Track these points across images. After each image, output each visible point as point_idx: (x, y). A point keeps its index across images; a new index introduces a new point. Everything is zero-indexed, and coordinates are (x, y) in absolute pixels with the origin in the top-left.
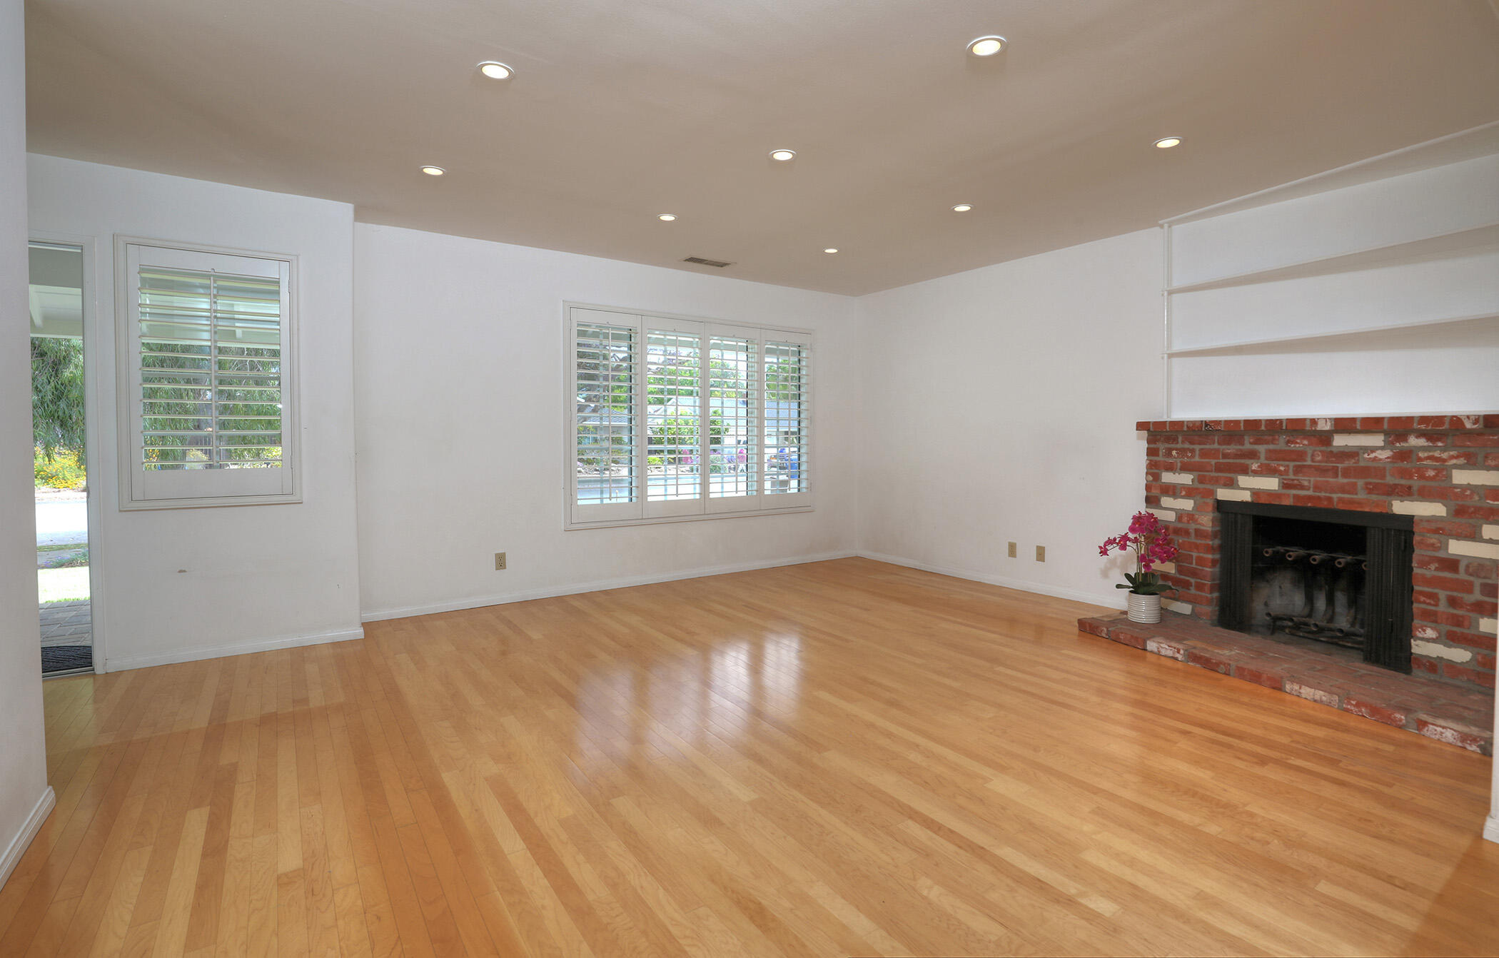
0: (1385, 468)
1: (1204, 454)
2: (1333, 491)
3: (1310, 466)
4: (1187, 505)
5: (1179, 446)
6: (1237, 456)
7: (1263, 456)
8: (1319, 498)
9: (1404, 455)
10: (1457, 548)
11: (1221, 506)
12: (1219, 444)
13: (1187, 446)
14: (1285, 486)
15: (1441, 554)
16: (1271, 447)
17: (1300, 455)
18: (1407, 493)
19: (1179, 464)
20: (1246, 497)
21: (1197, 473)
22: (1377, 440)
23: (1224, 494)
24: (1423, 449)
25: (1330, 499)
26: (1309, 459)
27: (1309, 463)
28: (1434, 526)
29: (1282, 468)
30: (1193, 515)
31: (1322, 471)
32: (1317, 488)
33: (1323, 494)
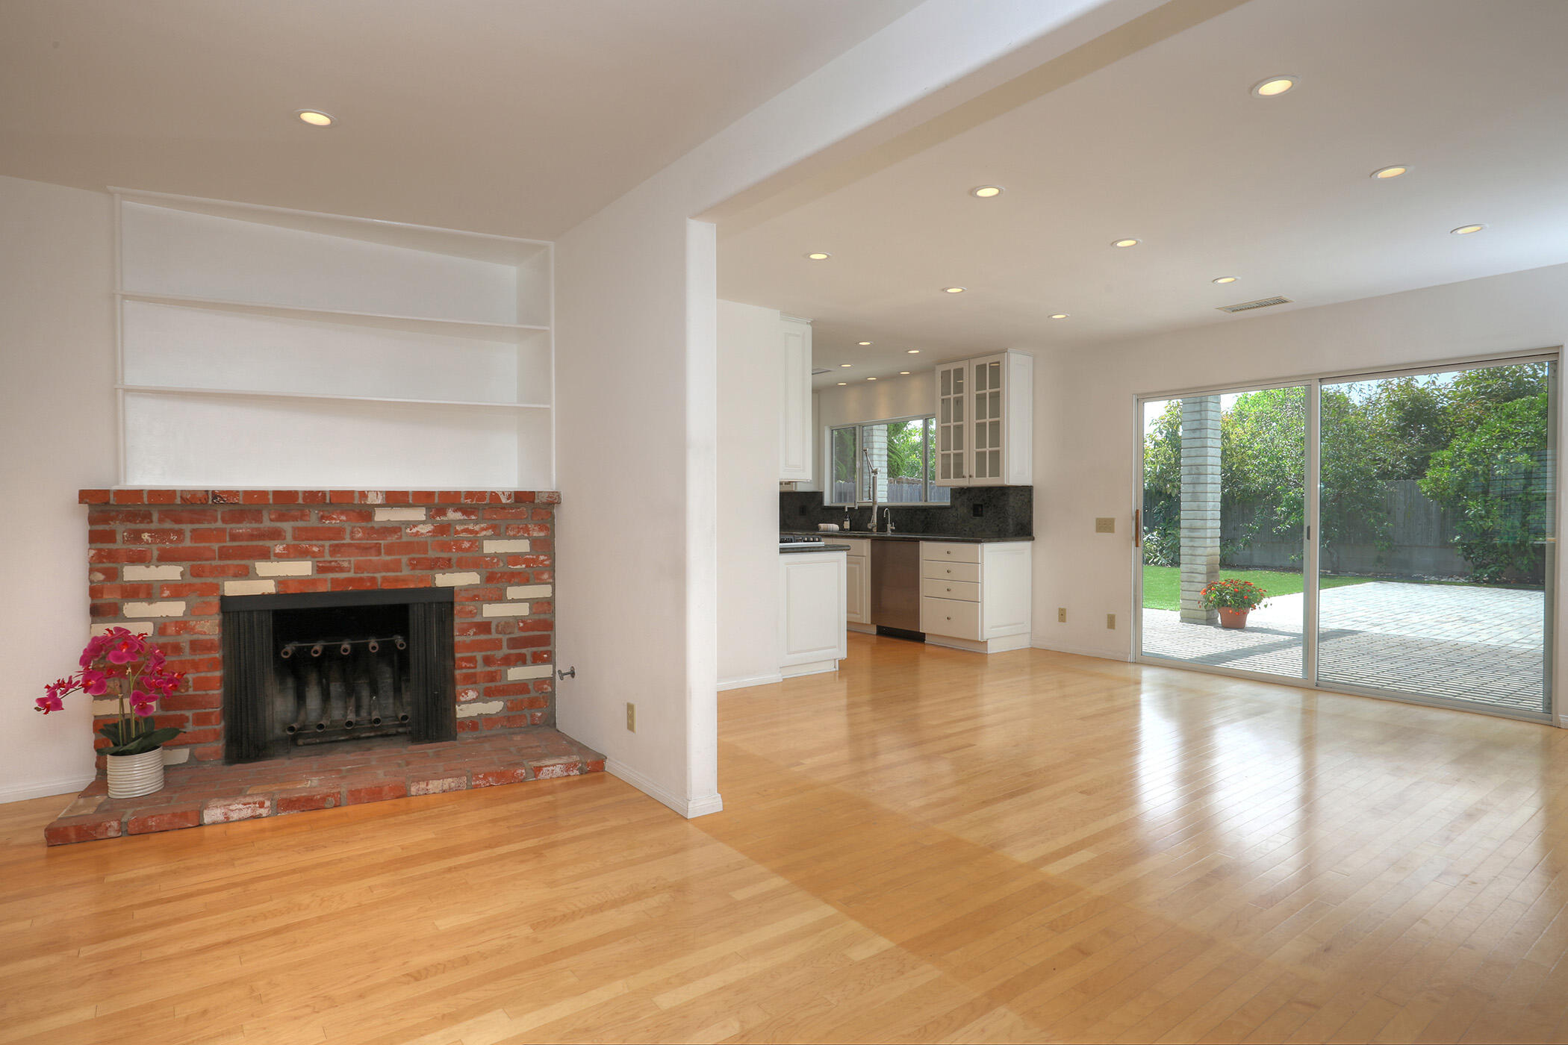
0: (426, 542)
1: (197, 536)
2: (377, 571)
3: (349, 545)
4: (176, 609)
5: (155, 525)
6: (252, 537)
7: (289, 536)
8: (361, 579)
9: (443, 529)
10: (491, 611)
11: (231, 608)
12: (224, 521)
13: (168, 525)
14: (320, 569)
15: (477, 619)
16: (300, 524)
17: (338, 533)
18: (447, 565)
19: (156, 554)
20: (269, 588)
21: (188, 564)
22: (418, 514)
23: (234, 588)
24: (460, 522)
25: (373, 580)
26: (348, 536)
27: (347, 541)
28: (471, 594)
29: (316, 549)
30: (186, 622)
31: (364, 549)
32: (359, 568)
33: (365, 575)
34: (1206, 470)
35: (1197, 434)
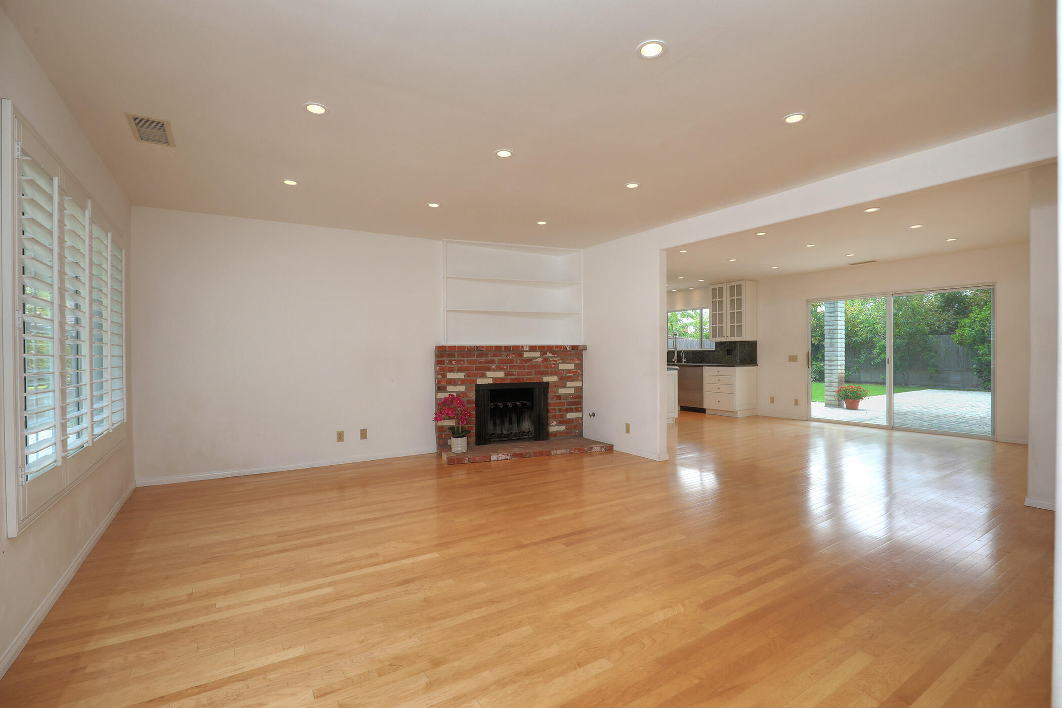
0: (540, 365)
1: (469, 362)
2: (524, 376)
3: (515, 366)
4: (462, 388)
5: (456, 358)
6: (486, 363)
7: (497, 362)
8: (519, 378)
9: (546, 360)
10: (562, 391)
11: (479, 388)
12: (477, 357)
13: (460, 358)
14: (507, 375)
15: (557, 394)
16: (500, 358)
17: (511, 361)
18: (547, 374)
19: (456, 368)
20: (490, 381)
21: (466, 372)
22: (537, 354)
23: (480, 381)
24: (551, 357)
25: (523, 378)
26: (515, 362)
27: (515, 364)
28: (555, 385)
29: (505, 367)
30: (465, 393)
31: (520, 367)
32: (519, 374)
33: (520, 377)
34: (838, 332)
35: (832, 315)
